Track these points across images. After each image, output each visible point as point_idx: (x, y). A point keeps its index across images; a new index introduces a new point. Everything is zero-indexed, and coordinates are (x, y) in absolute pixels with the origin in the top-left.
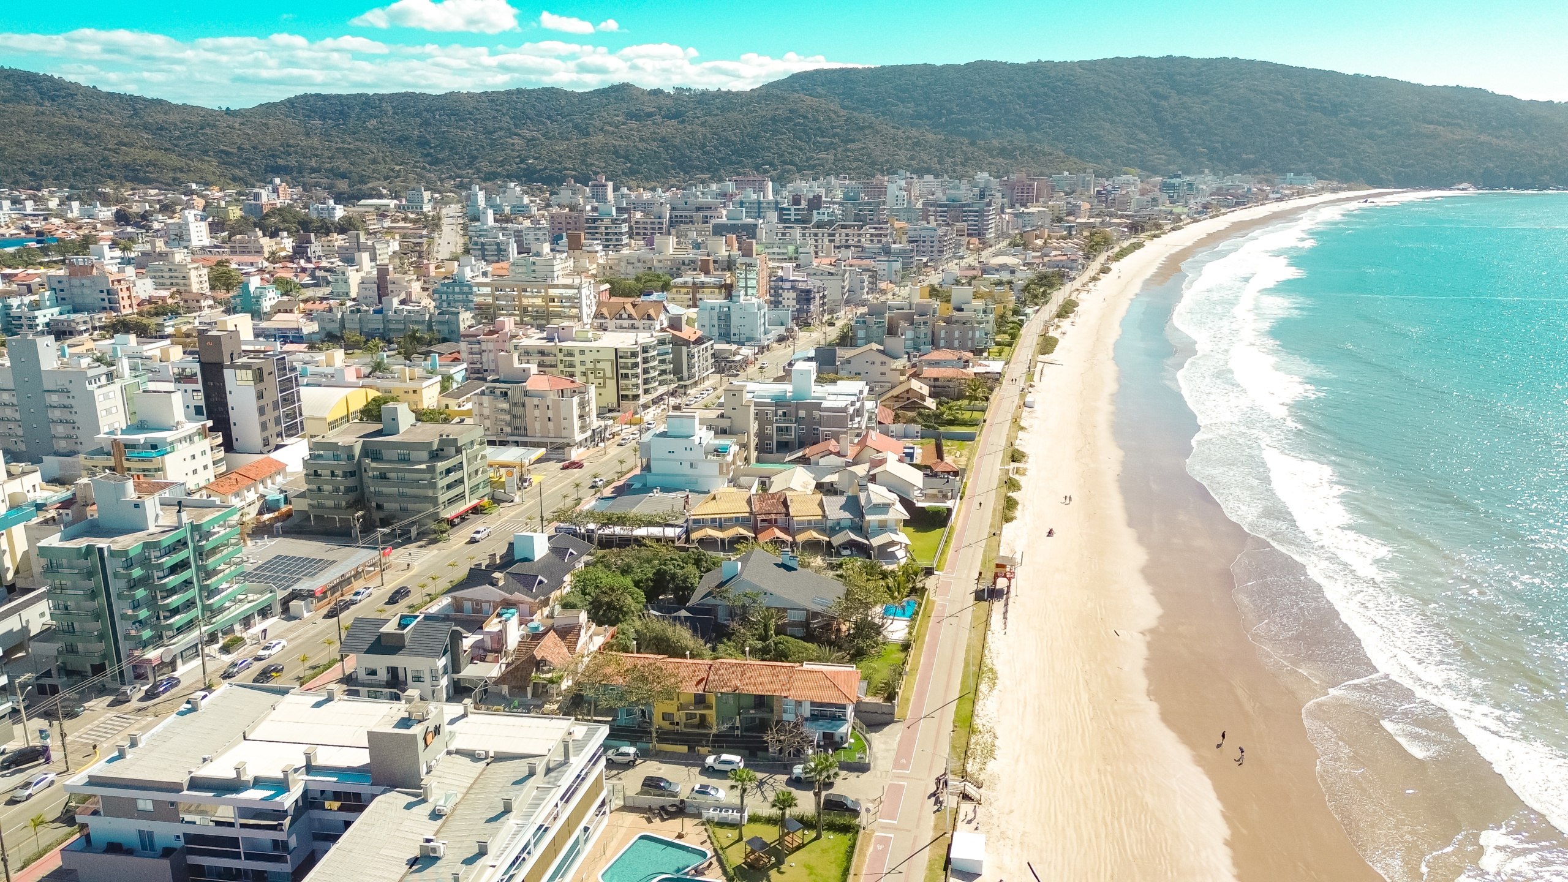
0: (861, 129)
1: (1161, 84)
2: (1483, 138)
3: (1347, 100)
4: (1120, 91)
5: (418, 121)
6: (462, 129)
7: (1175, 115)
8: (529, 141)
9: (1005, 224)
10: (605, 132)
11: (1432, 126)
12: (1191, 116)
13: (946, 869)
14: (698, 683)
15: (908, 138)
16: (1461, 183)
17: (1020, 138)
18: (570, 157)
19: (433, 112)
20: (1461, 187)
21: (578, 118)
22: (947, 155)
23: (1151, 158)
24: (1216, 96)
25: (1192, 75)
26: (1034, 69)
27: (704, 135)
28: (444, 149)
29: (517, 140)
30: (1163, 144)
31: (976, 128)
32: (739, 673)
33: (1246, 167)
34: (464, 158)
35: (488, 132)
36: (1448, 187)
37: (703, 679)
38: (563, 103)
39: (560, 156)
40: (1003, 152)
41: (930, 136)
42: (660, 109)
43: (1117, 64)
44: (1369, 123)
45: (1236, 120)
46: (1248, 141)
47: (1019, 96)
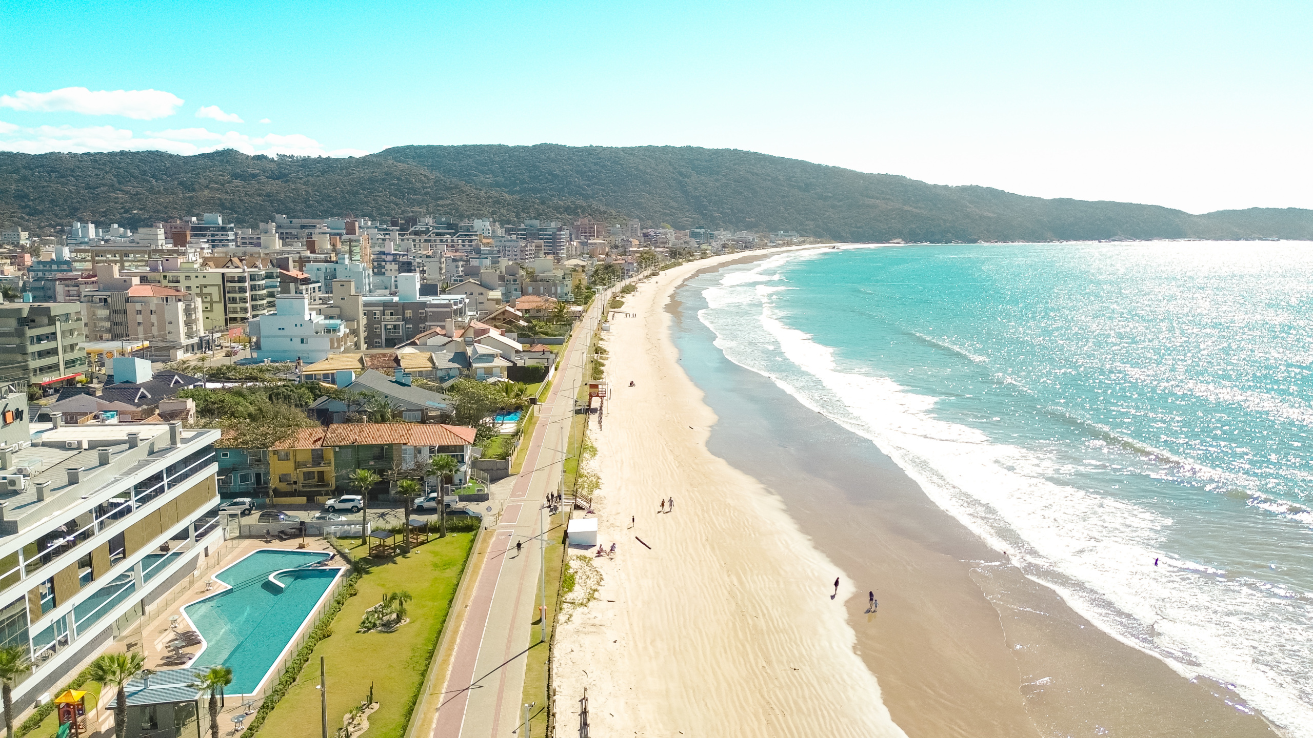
0: (447, 189)
1: (683, 166)
2: (907, 208)
3: (814, 181)
4: (655, 170)
5: (16, 177)
6: (63, 184)
7: (696, 189)
8: (134, 195)
9: (574, 249)
10: (212, 189)
11: (872, 200)
12: (708, 189)
13: (564, 542)
14: (315, 441)
15: (489, 197)
16: (895, 238)
17: (581, 202)
18: (175, 208)
19: (31, 169)
20: (895, 241)
21: (183, 177)
22: (523, 211)
23: (681, 217)
24: (724, 175)
25: (706, 161)
27: (307, 192)
28: (43, 201)
29: (119, 195)
30: (689, 210)
31: (544, 195)
32: (357, 431)
33: (749, 227)
34: (64, 210)
35: (88, 187)
36: (887, 241)
37: (319, 439)
38: (168, 165)
39: (166, 208)
40: (567, 210)
41: (507, 196)
42: (264, 171)
43: (650, 151)
44: (830, 197)
45: (740, 193)
46: (749, 209)
47: (578, 172)
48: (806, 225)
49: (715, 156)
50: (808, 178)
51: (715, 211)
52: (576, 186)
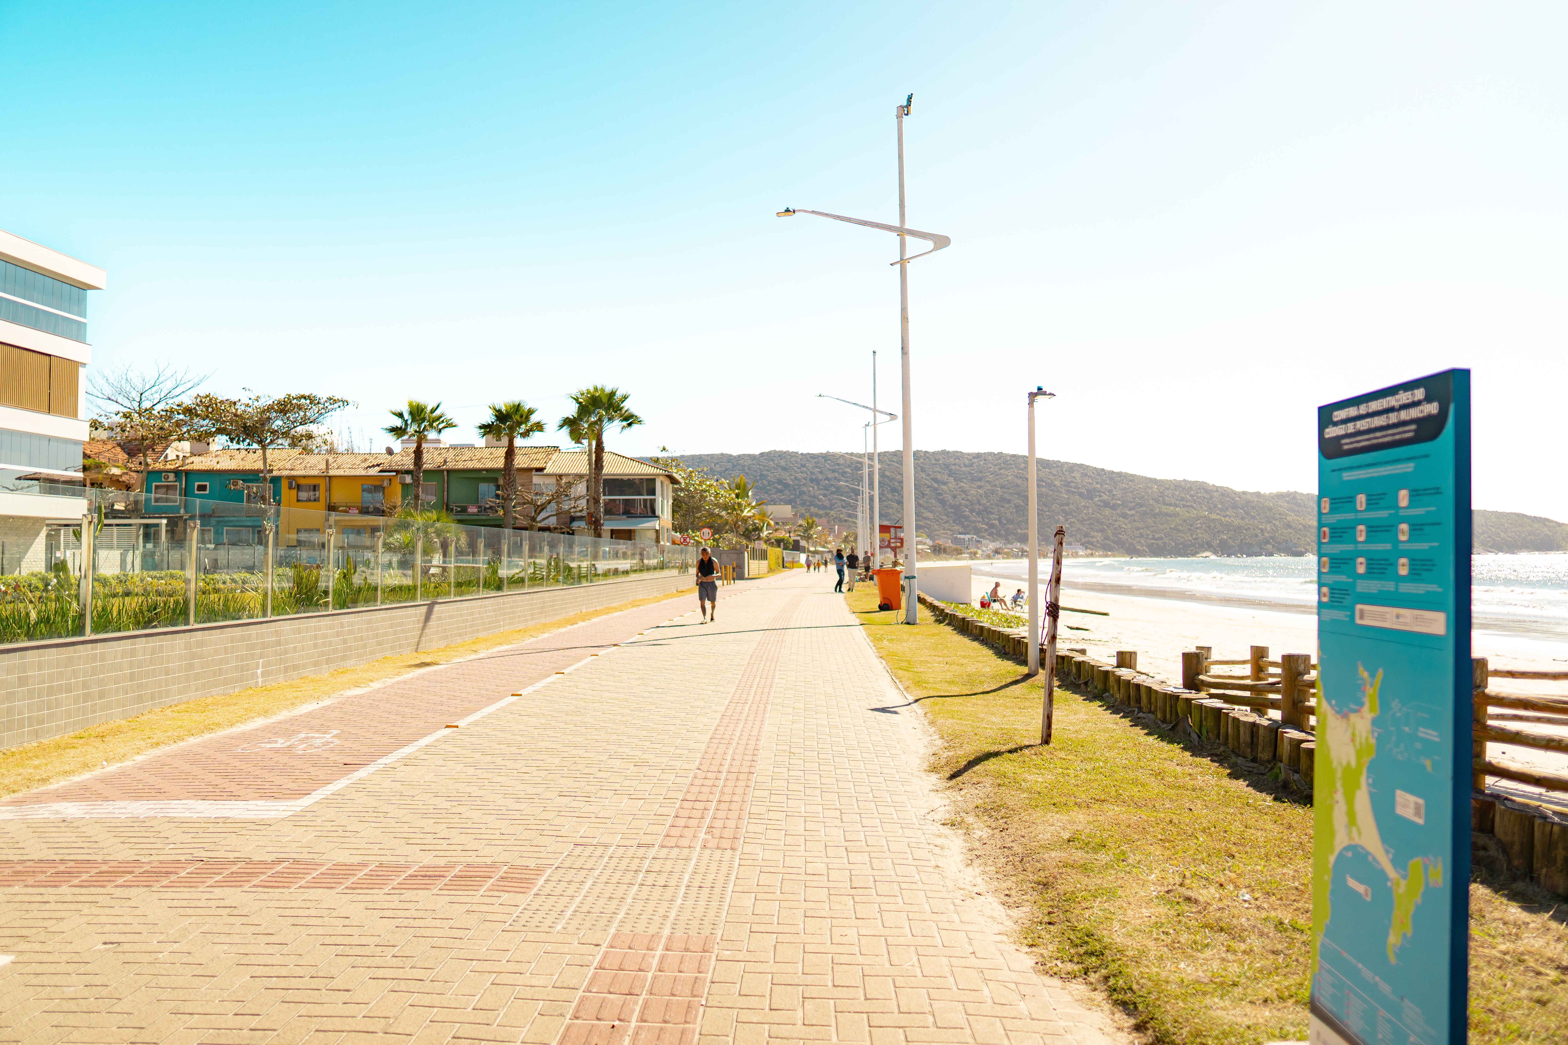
1: (939, 472)
2: (1213, 516)
3: (1098, 486)
7: (955, 497)
11: (1171, 508)
12: (969, 498)
16: (1204, 551)
20: (1204, 555)
23: (937, 532)
24: (988, 482)
25: (965, 466)
26: (823, 457)
30: (947, 522)
37: (379, 465)
44: (1119, 505)
45: (1009, 501)
46: (1020, 519)
47: (812, 480)
48: (1092, 537)
49: (976, 460)
50: (1090, 483)
51: (979, 522)
52: (811, 496)
